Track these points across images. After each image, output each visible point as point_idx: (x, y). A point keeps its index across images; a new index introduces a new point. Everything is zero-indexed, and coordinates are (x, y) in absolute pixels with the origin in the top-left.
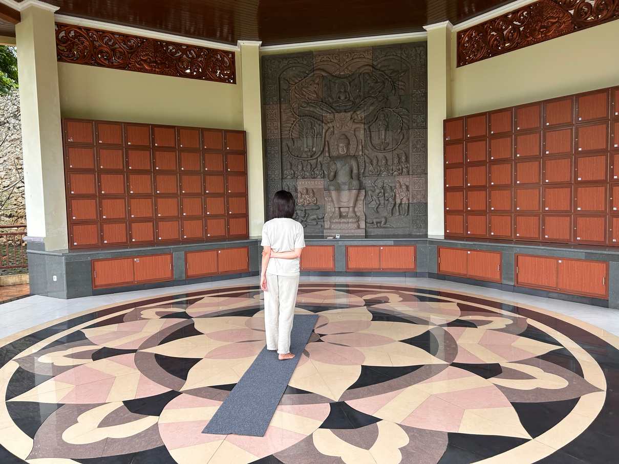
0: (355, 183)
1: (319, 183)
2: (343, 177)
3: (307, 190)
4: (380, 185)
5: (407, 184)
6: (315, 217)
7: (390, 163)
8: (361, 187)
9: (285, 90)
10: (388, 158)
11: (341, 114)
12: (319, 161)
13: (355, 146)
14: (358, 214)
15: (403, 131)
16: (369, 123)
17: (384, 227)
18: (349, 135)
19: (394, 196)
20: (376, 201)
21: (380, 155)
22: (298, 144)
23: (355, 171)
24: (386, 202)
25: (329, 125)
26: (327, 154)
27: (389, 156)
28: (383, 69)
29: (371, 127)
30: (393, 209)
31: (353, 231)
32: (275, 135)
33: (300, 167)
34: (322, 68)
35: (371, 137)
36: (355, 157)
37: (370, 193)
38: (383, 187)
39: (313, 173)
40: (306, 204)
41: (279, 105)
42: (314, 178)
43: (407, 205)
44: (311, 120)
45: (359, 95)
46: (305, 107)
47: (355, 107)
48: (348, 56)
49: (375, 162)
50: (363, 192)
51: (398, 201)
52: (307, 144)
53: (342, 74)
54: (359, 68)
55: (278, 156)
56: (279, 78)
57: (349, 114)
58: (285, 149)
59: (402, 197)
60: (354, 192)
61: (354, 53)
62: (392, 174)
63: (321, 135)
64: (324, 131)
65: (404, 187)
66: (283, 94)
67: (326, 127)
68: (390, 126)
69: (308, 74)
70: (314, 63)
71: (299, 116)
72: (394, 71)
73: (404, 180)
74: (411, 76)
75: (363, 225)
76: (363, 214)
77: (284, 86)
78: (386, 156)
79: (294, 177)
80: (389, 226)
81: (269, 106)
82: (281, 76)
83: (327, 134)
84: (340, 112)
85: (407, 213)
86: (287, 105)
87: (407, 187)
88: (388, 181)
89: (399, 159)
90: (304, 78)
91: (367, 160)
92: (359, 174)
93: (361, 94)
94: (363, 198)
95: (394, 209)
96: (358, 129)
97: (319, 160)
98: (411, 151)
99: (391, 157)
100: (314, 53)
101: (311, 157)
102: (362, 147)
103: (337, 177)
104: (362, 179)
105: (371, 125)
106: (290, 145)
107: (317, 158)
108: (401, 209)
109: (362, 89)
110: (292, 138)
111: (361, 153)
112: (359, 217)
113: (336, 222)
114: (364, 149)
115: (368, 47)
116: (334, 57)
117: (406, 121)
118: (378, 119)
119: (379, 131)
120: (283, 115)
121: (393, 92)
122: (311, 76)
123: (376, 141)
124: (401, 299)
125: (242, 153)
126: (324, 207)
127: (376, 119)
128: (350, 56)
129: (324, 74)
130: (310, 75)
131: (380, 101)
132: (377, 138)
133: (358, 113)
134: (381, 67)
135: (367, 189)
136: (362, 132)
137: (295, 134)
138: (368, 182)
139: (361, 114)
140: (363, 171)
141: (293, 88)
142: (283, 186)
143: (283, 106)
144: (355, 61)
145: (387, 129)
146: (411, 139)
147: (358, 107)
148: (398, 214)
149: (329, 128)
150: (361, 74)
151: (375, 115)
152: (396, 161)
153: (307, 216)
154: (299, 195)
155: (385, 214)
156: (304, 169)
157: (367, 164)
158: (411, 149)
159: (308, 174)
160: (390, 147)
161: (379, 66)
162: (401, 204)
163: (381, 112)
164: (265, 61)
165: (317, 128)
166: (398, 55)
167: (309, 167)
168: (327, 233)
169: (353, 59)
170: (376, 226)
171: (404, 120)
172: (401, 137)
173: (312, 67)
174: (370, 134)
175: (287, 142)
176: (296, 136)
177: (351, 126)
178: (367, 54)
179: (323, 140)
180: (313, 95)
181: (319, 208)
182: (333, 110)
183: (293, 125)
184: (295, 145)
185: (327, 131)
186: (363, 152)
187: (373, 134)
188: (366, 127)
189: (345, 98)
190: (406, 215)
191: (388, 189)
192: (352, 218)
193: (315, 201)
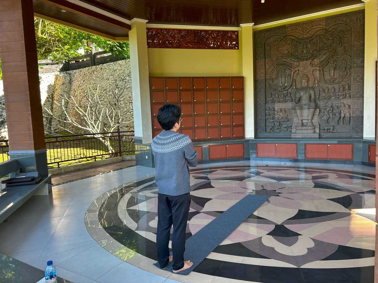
0: (313, 104)
1: (289, 105)
2: (305, 100)
3: (281, 109)
4: (330, 105)
5: (349, 104)
6: (286, 126)
7: (337, 90)
8: (317, 107)
9: (268, 50)
10: (335, 88)
11: (304, 62)
12: (289, 91)
13: (313, 81)
14: (314, 124)
15: (346, 70)
16: (323, 66)
17: (332, 132)
19: (339, 112)
20: (326, 115)
21: (330, 86)
22: (276, 82)
23: (313, 97)
24: (334, 116)
25: (297, 69)
26: (294, 87)
27: (336, 86)
28: (333, 31)
30: (338, 121)
31: (311, 135)
32: (261, 77)
33: (277, 96)
35: (324, 75)
36: (313, 88)
37: (323, 110)
38: (332, 106)
39: (285, 99)
40: (280, 118)
41: (264, 59)
42: (286, 102)
43: (349, 118)
44: (284, 67)
45: (316, 49)
47: (313, 57)
48: (309, 25)
49: (326, 91)
50: (318, 110)
51: (343, 115)
52: (282, 81)
53: (305, 36)
54: (316, 32)
56: (264, 43)
57: (309, 61)
58: (267, 85)
59: (345, 112)
60: (312, 110)
61: (312, 22)
62: (339, 98)
64: (292, 73)
65: (347, 106)
66: (267, 53)
67: (293, 71)
69: (282, 39)
70: (287, 32)
72: (340, 31)
73: (347, 101)
74: (353, 34)
75: (317, 131)
76: (318, 124)
77: (267, 48)
78: (334, 86)
79: (273, 102)
82: (266, 42)
83: (295, 74)
85: (348, 123)
86: (269, 59)
87: (349, 106)
88: (336, 103)
89: (344, 88)
90: (280, 41)
91: (321, 90)
92: (315, 99)
93: (318, 48)
94: (318, 114)
95: (340, 120)
98: (352, 83)
99: (338, 87)
100: (286, 26)
101: (284, 89)
102: (318, 81)
104: (317, 101)
105: (324, 68)
106: (271, 82)
108: (344, 120)
109: (318, 45)
110: (272, 79)
111: (317, 85)
112: (315, 126)
113: (300, 129)
114: (319, 83)
115: (323, 18)
116: (299, 27)
117: (349, 63)
118: (329, 64)
119: (330, 71)
121: (340, 44)
122: (284, 40)
123: (327, 77)
124: (337, 177)
125: (241, 89)
126: (292, 120)
127: (328, 63)
128: (310, 25)
131: (330, 52)
132: (328, 75)
133: (315, 60)
135: (321, 108)
136: (318, 72)
137: (274, 76)
138: (321, 104)
140: (318, 97)
142: (266, 108)
143: (267, 60)
144: (314, 27)
145: (335, 69)
146: (352, 74)
147: (315, 57)
148: (342, 123)
149: (296, 71)
150: (317, 35)
151: (327, 61)
152: (341, 89)
153: (281, 125)
154: (276, 113)
156: (279, 97)
157: (321, 92)
158: (352, 81)
159: (282, 100)
160: (337, 80)
161: (331, 29)
162: (344, 117)
163: (331, 58)
164: (256, 34)
165: (288, 71)
166: (344, 20)
167: (282, 95)
168: (293, 136)
169: (312, 27)
170: (327, 131)
171: (347, 63)
172: (346, 74)
173: (285, 35)
174: (324, 73)
175: (269, 81)
176: (274, 77)
177: (310, 68)
178: (322, 23)
179: (292, 78)
180: (286, 51)
181: (289, 120)
182: (298, 60)
183: (273, 71)
184: (274, 83)
185: (294, 73)
186: (318, 85)
187: (325, 73)
188: (321, 68)
189: (307, 52)
190: (348, 124)
191: (336, 108)
192: (310, 126)
193: (286, 116)
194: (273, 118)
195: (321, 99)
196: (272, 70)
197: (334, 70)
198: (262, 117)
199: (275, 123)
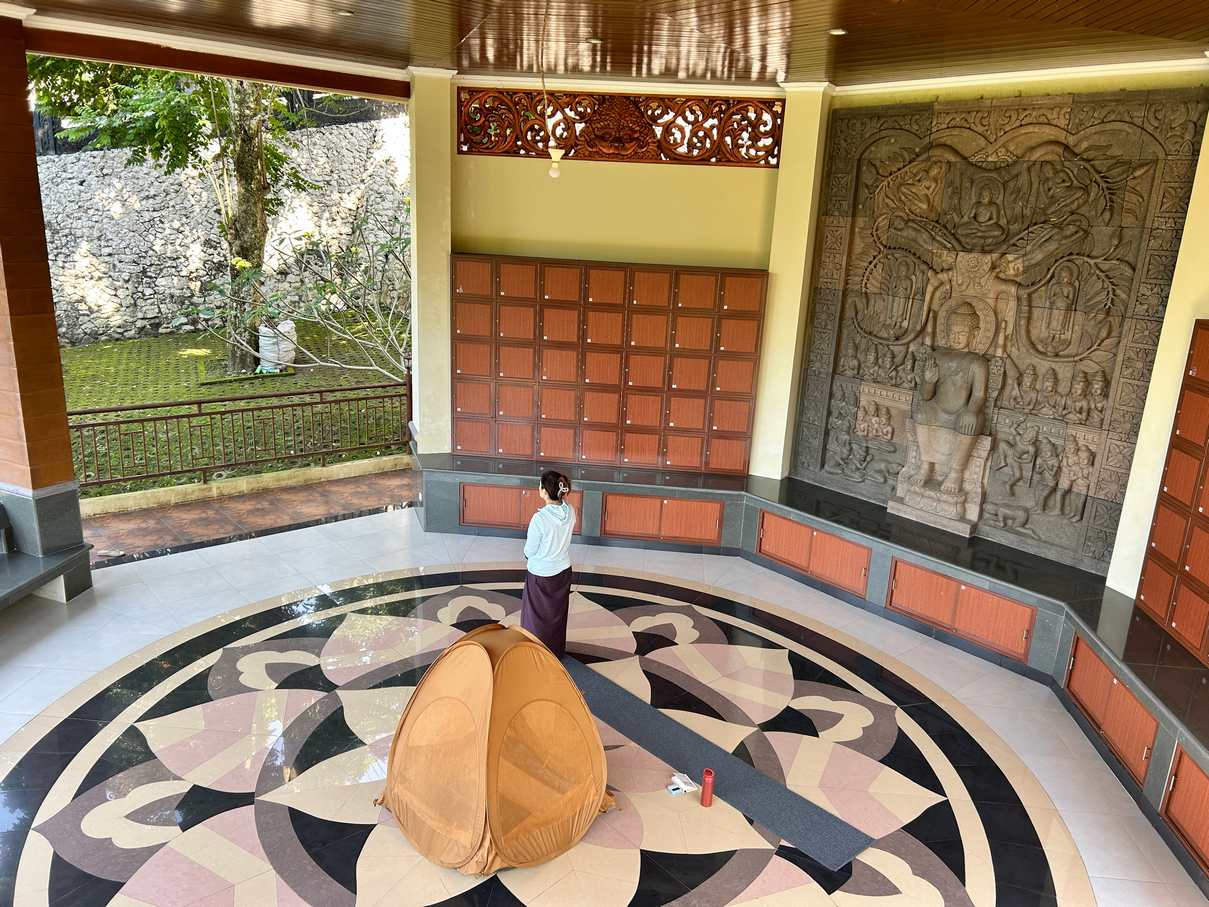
0: (969, 420)
1: (900, 400)
2: (953, 398)
3: (877, 409)
4: (1030, 435)
6: (882, 466)
8: (984, 429)
9: (867, 186)
10: (1060, 376)
12: (910, 350)
13: (991, 335)
15: (1111, 319)
16: (1028, 285)
17: (1018, 533)
18: (979, 307)
20: (1012, 467)
22: (878, 305)
23: (978, 393)
24: (1036, 477)
25: (943, 276)
27: (1064, 371)
28: (1091, 154)
29: (1034, 296)
30: (1046, 499)
31: (945, 522)
32: (834, 278)
33: (871, 358)
34: (949, 143)
35: (1029, 319)
36: (985, 359)
37: (1003, 446)
38: (1036, 443)
39: (894, 373)
41: (850, 219)
43: (1083, 498)
45: (1023, 216)
46: (900, 230)
48: (1010, 117)
50: (987, 442)
53: (990, 159)
54: (1032, 149)
55: (832, 327)
56: (859, 160)
57: (988, 259)
58: (850, 313)
60: (966, 440)
61: (1025, 110)
63: (924, 294)
65: (1084, 455)
67: (934, 282)
70: (934, 130)
71: (885, 247)
72: (1119, 162)
74: (1157, 182)
77: (868, 178)
78: (1057, 369)
80: (1029, 532)
81: (832, 219)
82: (866, 154)
83: (938, 294)
86: (867, 219)
87: (1093, 456)
91: (1012, 373)
94: (984, 454)
96: (1004, 295)
97: (912, 348)
98: (1116, 374)
100: (937, 107)
102: (1006, 338)
103: (938, 394)
104: (991, 411)
105: (1034, 292)
106: (860, 306)
107: (908, 344)
110: (866, 293)
111: (999, 352)
112: (966, 494)
114: (1009, 344)
115: (1062, 95)
116: (977, 121)
117: (1124, 296)
119: (1051, 308)
120: (857, 240)
125: (756, 317)
126: (906, 451)
128: (1014, 118)
129: (952, 158)
133: (1010, 257)
134: (1087, 150)
135: (1001, 436)
136: (1013, 304)
140: (995, 394)
141: (886, 183)
142: (835, 388)
143: (861, 221)
144: (1023, 130)
145: (1071, 308)
146: (1124, 342)
147: (1014, 245)
148: (1057, 511)
149: (942, 283)
150: (1034, 163)
151: (1049, 269)
152: (1079, 388)
153: (868, 459)
156: (880, 361)
159: (883, 375)
161: (1085, 145)
162: (1069, 491)
163: (1066, 264)
164: (839, 122)
166: (1136, 120)
168: (893, 508)
169: (1021, 126)
172: (1104, 334)
173: (927, 140)
174: (1030, 312)
176: (876, 290)
177: (991, 288)
179: (925, 308)
181: (895, 452)
183: (872, 266)
184: (871, 308)
185: (936, 289)
186: (1005, 350)
187: (1036, 313)
188: (1024, 293)
190: (1074, 520)
191: (1046, 449)
196: (870, 263)
198: (816, 417)
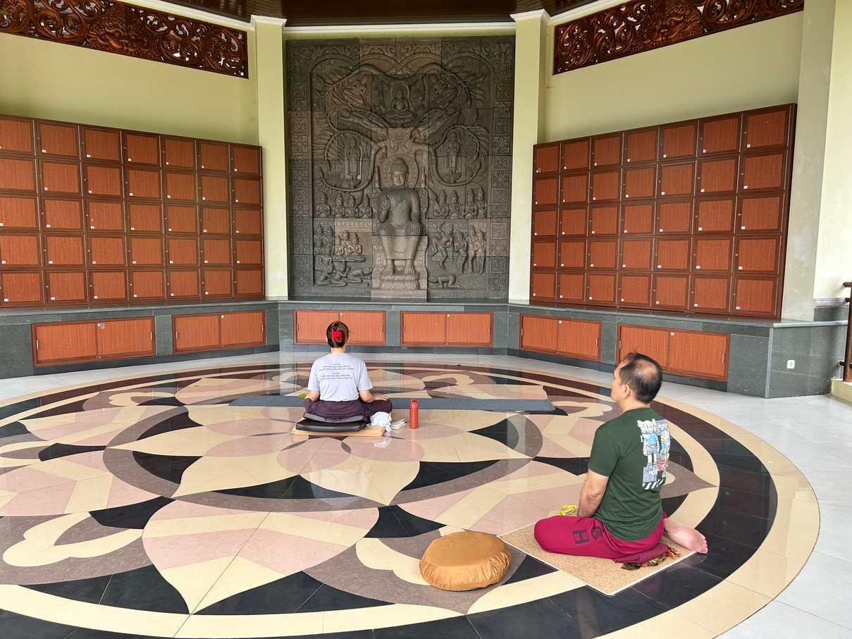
0: (415, 226)
1: (365, 226)
2: (398, 219)
3: (348, 234)
4: (448, 231)
5: (484, 230)
6: (359, 271)
7: (462, 200)
8: (422, 233)
9: (319, 92)
10: (459, 194)
12: (365, 194)
13: (416, 176)
14: (418, 270)
15: (480, 158)
16: (435, 144)
17: (452, 289)
18: (407, 159)
19: (465, 246)
20: (441, 252)
21: (449, 190)
22: (337, 168)
23: (415, 210)
24: (456, 254)
25: (382, 144)
26: (377, 185)
27: (461, 191)
28: (456, 70)
29: (437, 150)
30: (464, 265)
31: (411, 292)
32: (303, 154)
33: (339, 201)
34: (371, 63)
35: (437, 164)
36: (415, 191)
37: (434, 241)
38: (452, 234)
39: (357, 210)
40: (346, 254)
41: (310, 112)
43: (483, 258)
44: (356, 137)
45: (423, 106)
46: (347, 118)
47: (417, 121)
48: (408, 49)
49: (442, 199)
50: (425, 240)
51: (471, 253)
52: (348, 169)
53: (399, 73)
54: (423, 67)
55: (308, 184)
56: (311, 73)
57: (408, 130)
58: (318, 175)
59: (476, 247)
60: (413, 239)
61: (416, 45)
62: (465, 216)
63: (369, 158)
64: (373, 152)
65: (479, 235)
66: (316, 98)
67: (375, 147)
68: (463, 151)
69: (352, 71)
70: (361, 55)
71: (338, 129)
72: (470, 74)
73: (480, 225)
74: (492, 83)
75: (424, 284)
76: (425, 270)
77: (318, 85)
78: (457, 191)
79: (331, 214)
80: (458, 286)
81: (295, 113)
82: (314, 71)
83: (378, 156)
84: (396, 127)
85: (482, 270)
86: (321, 113)
87: (484, 235)
88: (459, 227)
89: (474, 196)
90: (347, 75)
91: (432, 196)
92: (420, 214)
93: (425, 103)
94: (425, 248)
95: (466, 264)
96: (419, 152)
97: (366, 192)
98: (490, 187)
100: (361, 42)
101: (355, 187)
102: (425, 176)
103: (390, 218)
104: (425, 221)
105: (437, 148)
106: (325, 170)
107: (363, 189)
108: (474, 264)
109: (426, 96)
110: (328, 160)
111: (423, 186)
112: (419, 274)
113: (389, 280)
114: (427, 180)
115: (436, 38)
116: (388, 49)
117: (485, 145)
118: (447, 140)
119: (448, 156)
120: (316, 127)
121: (469, 103)
122: (356, 74)
123: (444, 170)
124: (473, 381)
125: (257, 177)
126: (372, 259)
128: (410, 49)
129: (375, 72)
130: (354, 73)
131: (450, 115)
132: (446, 166)
133: (420, 129)
134: (453, 67)
135: (431, 235)
136: (426, 156)
137: (333, 154)
138: (432, 227)
139: (424, 132)
140: (425, 210)
141: (331, 89)
142: (315, 227)
143: (316, 114)
144: (417, 56)
145: (458, 154)
146: (490, 169)
147: (421, 122)
148: (471, 270)
149: (380, 148)
150: (425, 75)
152: (470, 199)
153: (347, 270)
154: (337, 240)
155: (454, 271)
156: (345, 204)
157: (431, 202)
158: (490, 184)
159: (350, 212)
160: (462, 178)
161: (451, 65)
162: (474, 257)
163: (452, 130)
164: (291, 48)
165: (363, 147)
166: (476, 52)
167: (351, 202)
168: (375, 294)
169: (415, 54)
170: (442, 286)
171: (481, 143)
172: (478, 166)
173: (357, 62)
174: (437, 160)
175: (321, 165)
176: (334, 157)
177: (410, 147)
178: (434, 48)
179: (372, 165)
180: (359, 101)
181: (365, 260)
182: (386, 124)
183: (330, 142)
184: (333, 170)
185: (377, 153)
186: (426, 184)
187: (440, 160)
188: (431, 149)
189: (403, 108)
190: (481, 272)
191: (459, 237)
192: (410, 274)
193: (360, 250)
194: (332, 253)
195: (430, 215)
196: (329, 140)
197: (457, 156)
198: (304, 248)
199: (336, 264)
